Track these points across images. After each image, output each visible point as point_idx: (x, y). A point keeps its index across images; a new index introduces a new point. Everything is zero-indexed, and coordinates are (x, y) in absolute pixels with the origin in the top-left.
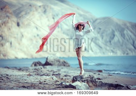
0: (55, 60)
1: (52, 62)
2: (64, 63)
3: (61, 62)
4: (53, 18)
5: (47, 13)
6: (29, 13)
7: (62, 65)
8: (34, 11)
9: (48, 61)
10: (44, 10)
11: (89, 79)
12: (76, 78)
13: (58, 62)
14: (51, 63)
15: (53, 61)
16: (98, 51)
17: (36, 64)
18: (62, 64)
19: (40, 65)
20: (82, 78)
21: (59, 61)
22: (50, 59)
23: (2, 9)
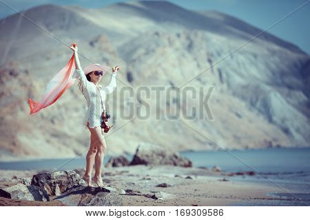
0: (154, 152)
1: (147, 156)
2: (174, 159)
3: (167, 157)
5: (195, 50)
7: (170, 164)
8: (165, 47)
9: (139, 155)
10: (187, 43)
11: (65, 180)
13: (161, 158)
14: (146, 159)
15: (150, 154)
17: (116, 161)
18: (169, 161)
19: (124, 165)
20: (49, 178)
21: (162, 155)
22: (143, 151)
23: (92, 44)
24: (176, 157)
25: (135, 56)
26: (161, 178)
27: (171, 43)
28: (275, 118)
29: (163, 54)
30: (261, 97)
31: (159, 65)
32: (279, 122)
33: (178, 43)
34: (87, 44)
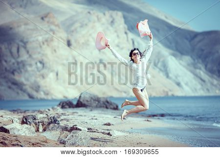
0: (92, 98)
1: (87, 101)
4: (126, 33)
5: (116, 24)
6: (86, 25)
8: (94, 22)
9: (81, 100)
10: (111, 20)
13: (97, 102)
14: (86, 104)
15: (89, 100)
17: (64, 104)
18: (102, 105)
19: (70, 107)
20: (35, 119)
21: (98, 100)
22: (84, 97)
23: (42, 18)
24: (108, 102)
25: (73, 28)
26: (104, 118)
27: (99, 19)
28: (170, 75)
29: (93, 27)
30: (161, 60)
31: (90, 35)
32: (174, 78)
33: (104, 20)
34: (39, 19)
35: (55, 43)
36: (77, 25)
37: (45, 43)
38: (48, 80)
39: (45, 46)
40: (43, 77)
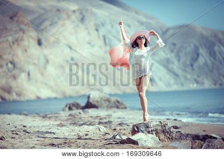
0: (102, 98)
1: (97, 102)
2: (117, 103)
3: (112, 103)
4: (97, 30)
5: (86, 22)
6: (56, 23)
7: (114, 107)
8: (64, 20)
9: (91, 101)
10: (80, 17)
11: (159, 128)
12: (137, 128)
13: (107, 103)
14: (97, 104)
15: (99, 100)
16: (172, 81)
17: (71, 106)
18: (113, 105)
19: (77, 108)
20: (148, 127)
21: (109, 101)
22: (94, 98)
23: (11, 18)
24: (118, 102)
27: (68, 17)
29: (63, 25)
31: (61, 33)
33: (74, 18)
34: (8, 18)
35: (25, 43)
36: (47, 23)
37: (16, 44)
38: (19, 80)
39: (15, 46)
40: (15, 77)
